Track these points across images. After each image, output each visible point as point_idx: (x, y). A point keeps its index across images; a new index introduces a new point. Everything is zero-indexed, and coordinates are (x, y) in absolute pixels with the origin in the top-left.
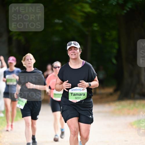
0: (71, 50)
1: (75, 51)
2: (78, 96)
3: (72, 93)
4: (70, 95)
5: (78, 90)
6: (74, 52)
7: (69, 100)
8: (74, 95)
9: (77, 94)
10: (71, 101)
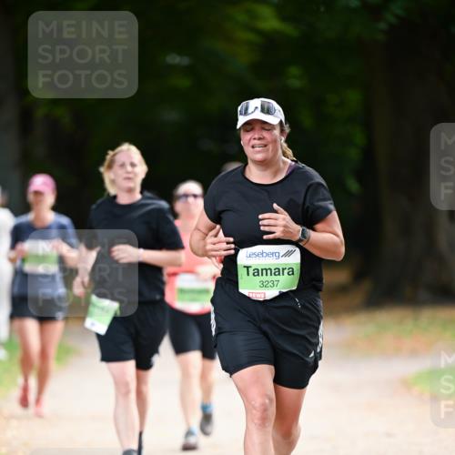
0: (252, 129)
1: (265, 134)
2: (269, 278)
3: (248, 267)
4: (242, 272)
5: (267, 255)
6: (260, 139)
7: (241, 290)
8: (257, 272)
9: (266, 270)
10: (246, 294)
